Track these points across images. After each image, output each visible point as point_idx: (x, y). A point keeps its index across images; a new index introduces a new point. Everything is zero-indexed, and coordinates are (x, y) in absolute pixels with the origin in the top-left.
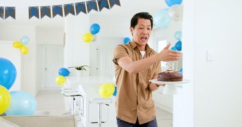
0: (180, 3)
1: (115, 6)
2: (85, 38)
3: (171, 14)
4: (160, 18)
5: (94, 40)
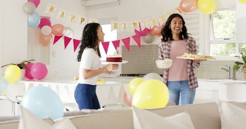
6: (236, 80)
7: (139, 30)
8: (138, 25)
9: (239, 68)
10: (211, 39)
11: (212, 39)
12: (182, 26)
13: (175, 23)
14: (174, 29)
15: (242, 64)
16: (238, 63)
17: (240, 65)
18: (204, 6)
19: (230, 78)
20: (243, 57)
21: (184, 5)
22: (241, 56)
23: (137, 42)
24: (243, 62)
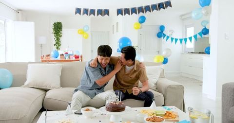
0: (208, 5)
1: (169, 7)
2: (135, 27)
3: (203, 12)
4: (195, 14)
5: (141, 28)
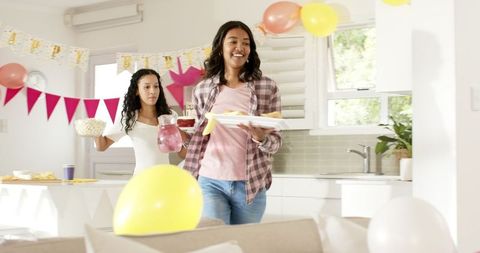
6: (381, 174)
7: (177, 72)
8: (175, 61)
9: (387, 148)
10: (329, 91)
11: (331, 89)
12: (248, 50)
13: (235, 43)
14: (232, 55)
15: (393, 140)
16: (385, 139)
17: (389, 143)
18: (313, 20)
19: (369, 172)
20: (395, 126)
21: (271, 18)
22: (392, 123)
23: (176, 99)
24: (396, 136)
